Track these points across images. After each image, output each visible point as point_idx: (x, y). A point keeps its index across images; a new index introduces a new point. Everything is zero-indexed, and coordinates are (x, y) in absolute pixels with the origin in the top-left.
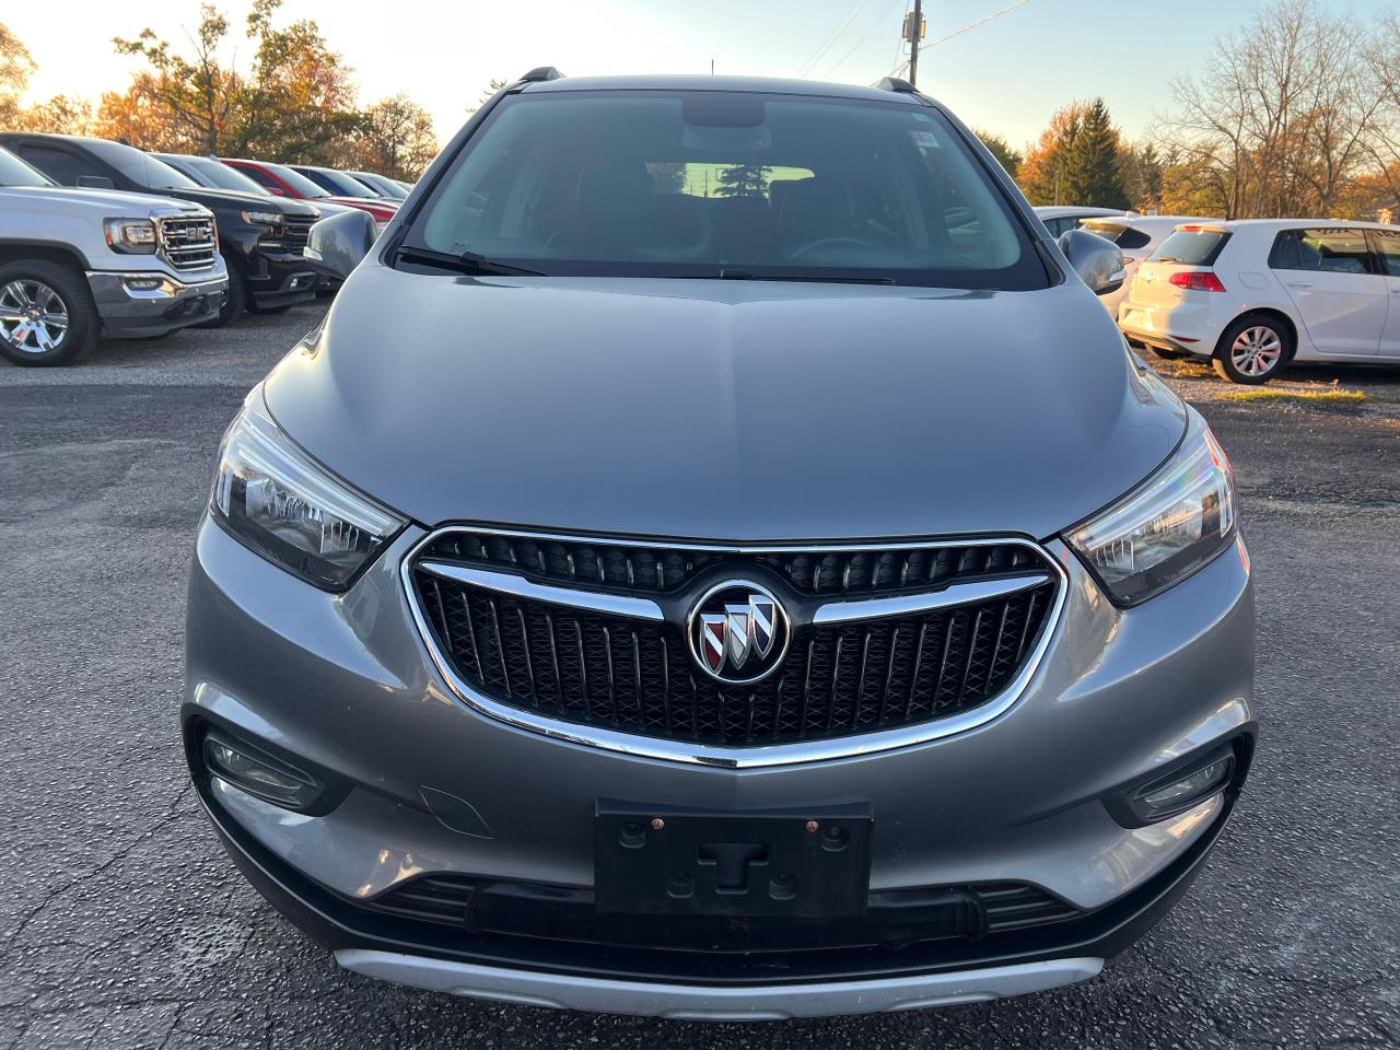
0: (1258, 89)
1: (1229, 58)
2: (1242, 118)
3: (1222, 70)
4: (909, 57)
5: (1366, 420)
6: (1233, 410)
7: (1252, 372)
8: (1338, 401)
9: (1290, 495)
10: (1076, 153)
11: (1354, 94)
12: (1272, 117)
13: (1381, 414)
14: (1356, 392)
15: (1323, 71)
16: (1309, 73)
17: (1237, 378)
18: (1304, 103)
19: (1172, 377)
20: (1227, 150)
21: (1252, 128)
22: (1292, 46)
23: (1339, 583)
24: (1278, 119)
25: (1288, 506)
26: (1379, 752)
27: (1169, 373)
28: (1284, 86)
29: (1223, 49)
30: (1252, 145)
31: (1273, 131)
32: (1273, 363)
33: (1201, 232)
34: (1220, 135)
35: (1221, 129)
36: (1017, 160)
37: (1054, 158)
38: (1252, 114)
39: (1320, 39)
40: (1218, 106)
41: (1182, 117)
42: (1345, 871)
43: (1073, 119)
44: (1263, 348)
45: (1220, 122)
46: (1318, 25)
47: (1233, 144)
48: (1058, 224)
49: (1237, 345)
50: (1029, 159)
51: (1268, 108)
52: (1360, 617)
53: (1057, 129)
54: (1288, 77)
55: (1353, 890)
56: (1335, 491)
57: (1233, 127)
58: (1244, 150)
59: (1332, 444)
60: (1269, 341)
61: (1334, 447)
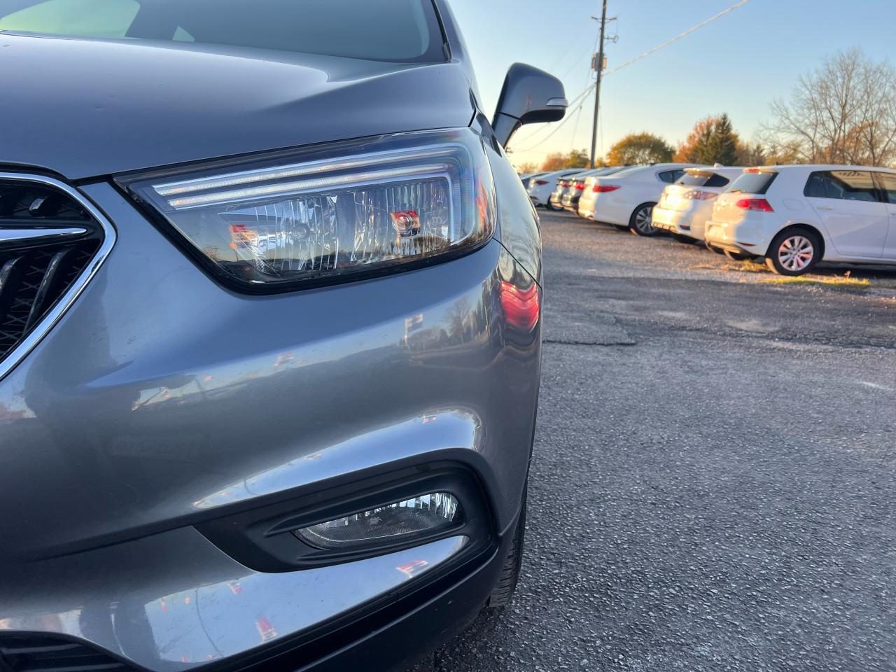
0: (827, 108)
1: (808, 89)
2: (816, 126)
3: (803, 96)
4: (596, 81)
5: (868, 298)
6: (772, 289)
7: (794, 268)
8: (850, 286)
9: (792, 339)
10: (710, 148)
11: (889, 111)
12: (837, 126)
13: (879, 295)
14: (862, 280)
15: (868, 97)
16: (860, 98)
17: (783, 272)
18: (858, 118)
19: (738, 271)
20: (807, 146)
21: (823, 133)
22: (849, 80)
23: (803, 394)
24: (840, 127)
25: (788, 345)
26: (782, 522)
27: (737, 268)
28: (843, 107)
29: (804, 83)
30: (825, 144)
31: (837, 136)
32: (808, 262)
33: (760, 173)
34: (802, 137)
35: (803, 133)
36: (673, 152)
37: (696, 151)
38: (823, 124)
39: (867, 78)
40: (800, 118)
41: (777, 125)
42: (704, 630)
43: (709, 126)
44: (802, 251)
45: (802, 128)
46: (865, 68)
47: (811, 142)
48: (673, 176)
49: (782, 249)
50: (681, 151)
51: (834, 121)
52: (811, 418)
53: (698, 133)
54: (846, 101)
55: (704, 650)
56: (828, 338)
57: (810, 131)
58: (817, 147)
59: (836, 309)
60: (805, 247)
61: (837, 312)
